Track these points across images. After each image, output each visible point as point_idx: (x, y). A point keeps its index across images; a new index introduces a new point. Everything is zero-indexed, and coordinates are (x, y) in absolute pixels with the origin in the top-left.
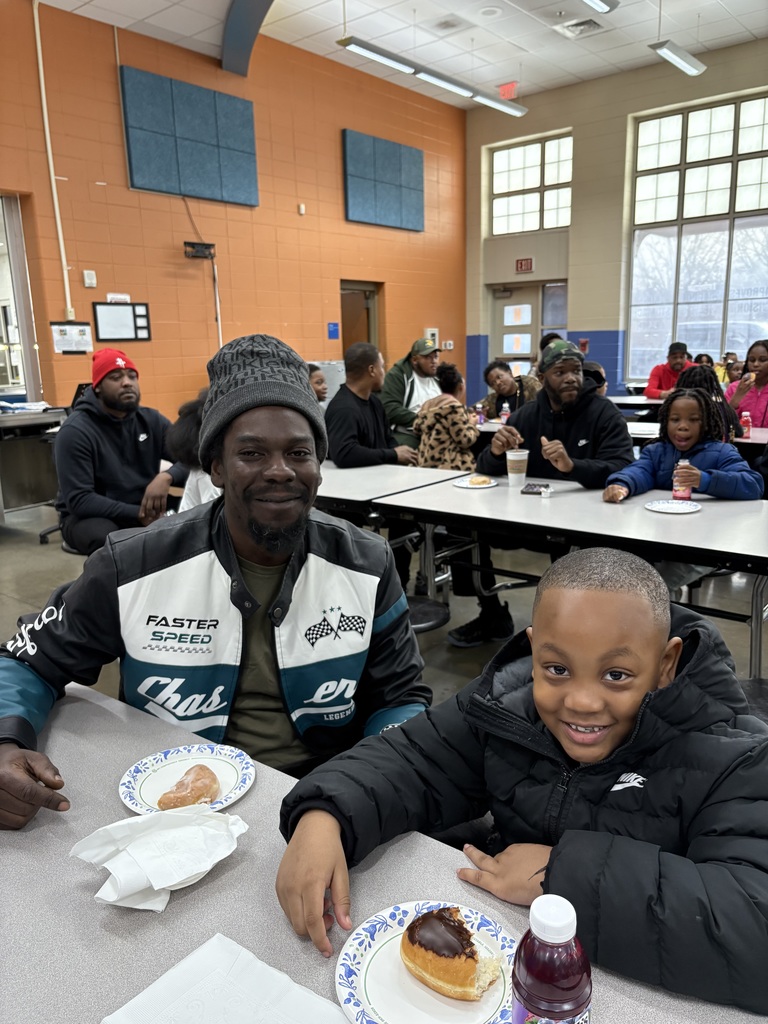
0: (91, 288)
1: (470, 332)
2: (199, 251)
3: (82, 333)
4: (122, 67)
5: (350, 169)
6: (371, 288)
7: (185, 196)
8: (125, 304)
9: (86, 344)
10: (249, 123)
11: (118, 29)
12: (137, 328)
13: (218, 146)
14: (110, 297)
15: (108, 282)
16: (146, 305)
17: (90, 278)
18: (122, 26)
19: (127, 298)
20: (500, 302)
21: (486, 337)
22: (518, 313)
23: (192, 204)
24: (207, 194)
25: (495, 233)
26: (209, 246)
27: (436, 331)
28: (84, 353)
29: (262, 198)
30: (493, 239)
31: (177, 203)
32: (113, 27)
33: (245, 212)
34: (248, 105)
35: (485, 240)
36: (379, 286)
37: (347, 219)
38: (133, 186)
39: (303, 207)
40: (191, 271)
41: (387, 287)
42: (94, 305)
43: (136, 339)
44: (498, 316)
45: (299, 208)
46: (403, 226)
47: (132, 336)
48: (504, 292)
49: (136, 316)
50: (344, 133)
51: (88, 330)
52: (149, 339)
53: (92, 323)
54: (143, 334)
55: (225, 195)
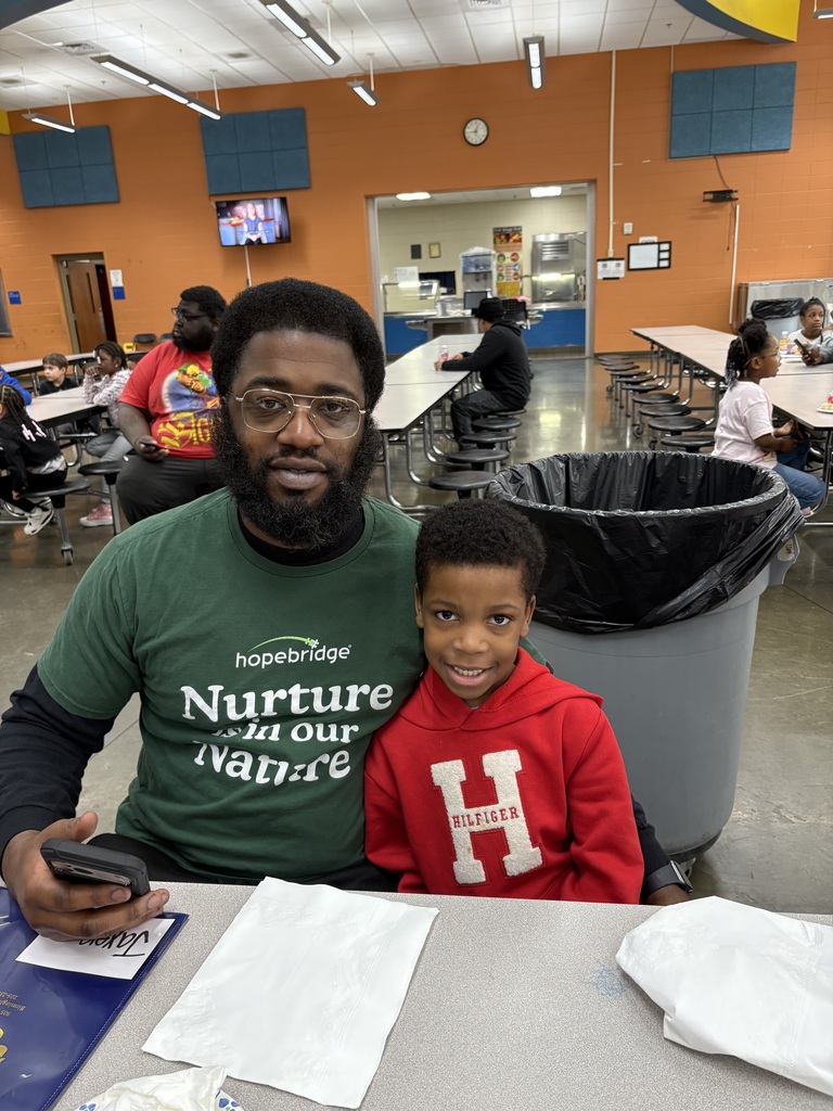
0: (628, 235)
2: (723, 197)
3: (618, 265)
4: (674, 74)
7: (715, 156)
8: (653, 243)
9: (620, 272)
10: (789, 80)
11: (675, 46)
12: (659, 260)
13: (753, 109)
14: (642, 240)
15: (638, 231)
16: (670, 243)
17: (628, 228)
18: (677, 43)
19: (655, 239)
23: (721, 161)
24: (737, 150)
26: (731, 191)
28: (618, 278)
29: (795, 142)
31: (709, 162)
32: (670, 47)
33: (779, 157)
34: (791, 65)
38: (670, 157)
40: (714, 213)
42: (629, 246)
43: (658, 268)
47: (655, 265)
49: (660, 251)
51: (623, 263)
52: (669, 267)
53: (625, 256)
54: (664, 264)
55: (755, 148)
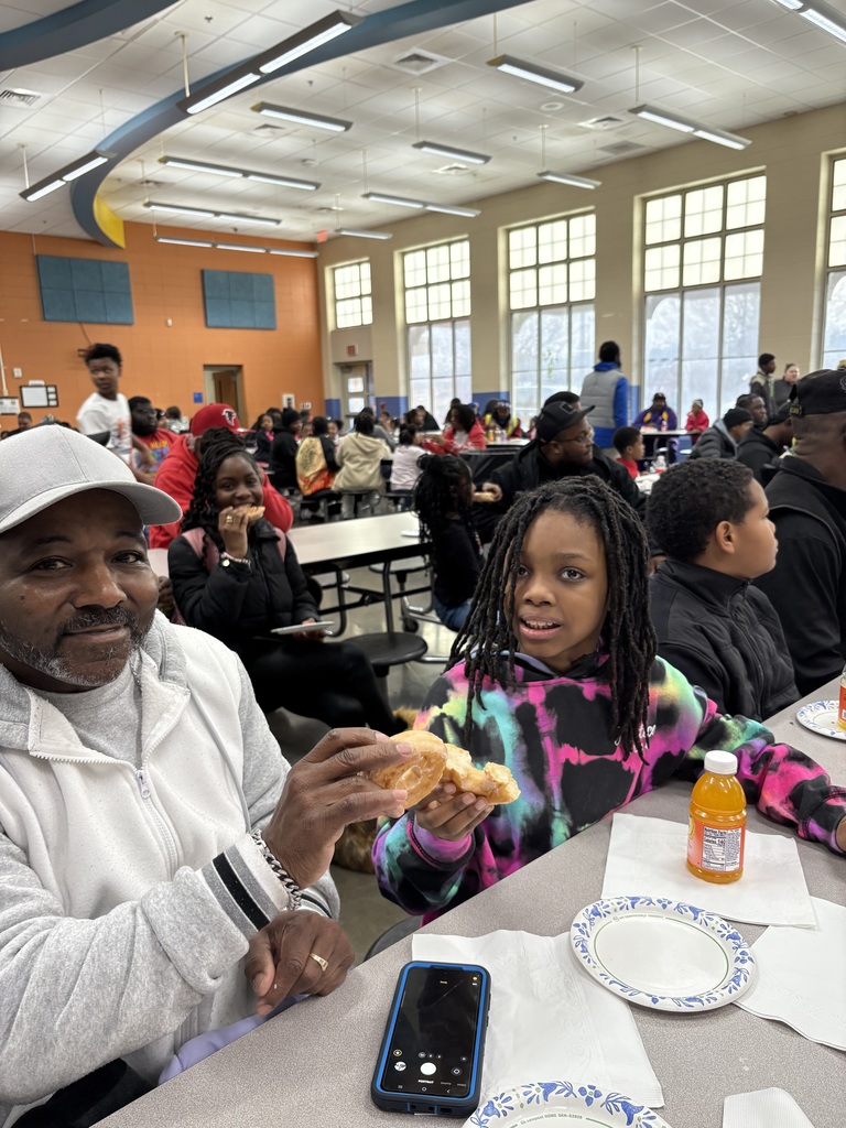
0: (18, 378)
1: (327, 397)
3: (13, 403)
4: (37, 256)
5: (208, 294)
6: (234, 369)
7: (80, 323)
8: (41, 386)
10: (126, 275)
11: (35, 235)
12: (49, 400)
13: (103, 292)
14: (31, 383)
15: (28, 375)
16: (55, 387)
17: (18, 372)
18: (37, 232)
19: (42, 383)
20: (346, 375)
21: (338, 401)
22: (356, 384)
23: (86, 327)
24: (96, 320)
25: (339, 326)
27: (292, 396)
28: (14, 414)
29: (136, 319)
30: (338, 331)
31: (76, 327)
32: (30, 235)
33: (127, 328)
34: (125, 265)
35: (333, 332)
36: (240, 367)
37: (207, 325)
38: (45, 319)
39: (170, 322)
41: (245, 369)
42: (21, 387)
43: (49, 406)
44: (344, 386)
45: (166, 323)
46: (258, 326)
47: (45, 403)
48: (347, 368)
49: (48, 393)
50: (202, 272)
51: (17, 401)
52: (57, 406)
53: (18, 395)
54: (53, 403)
55: (109, 320)
